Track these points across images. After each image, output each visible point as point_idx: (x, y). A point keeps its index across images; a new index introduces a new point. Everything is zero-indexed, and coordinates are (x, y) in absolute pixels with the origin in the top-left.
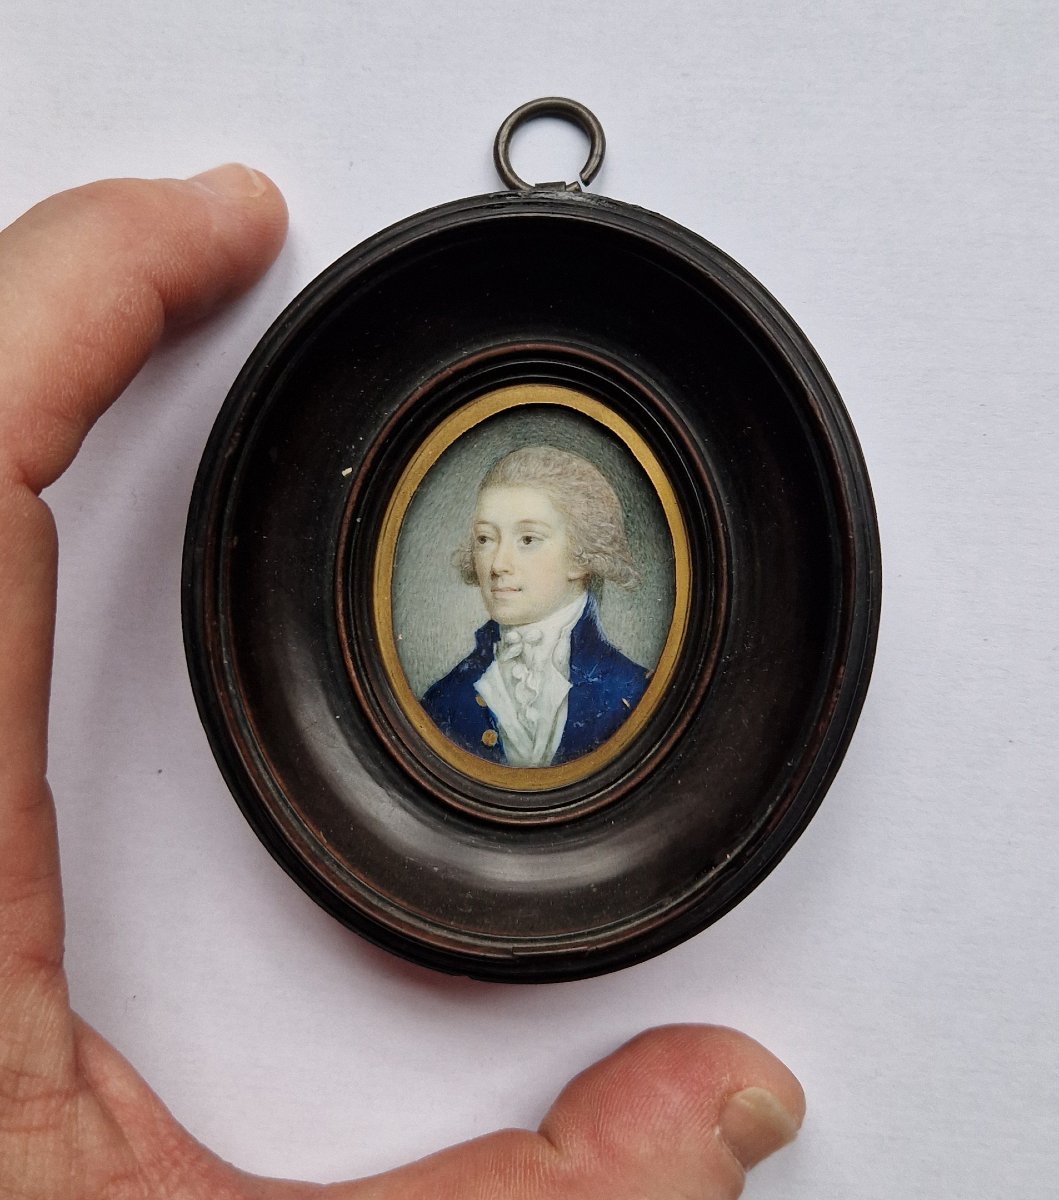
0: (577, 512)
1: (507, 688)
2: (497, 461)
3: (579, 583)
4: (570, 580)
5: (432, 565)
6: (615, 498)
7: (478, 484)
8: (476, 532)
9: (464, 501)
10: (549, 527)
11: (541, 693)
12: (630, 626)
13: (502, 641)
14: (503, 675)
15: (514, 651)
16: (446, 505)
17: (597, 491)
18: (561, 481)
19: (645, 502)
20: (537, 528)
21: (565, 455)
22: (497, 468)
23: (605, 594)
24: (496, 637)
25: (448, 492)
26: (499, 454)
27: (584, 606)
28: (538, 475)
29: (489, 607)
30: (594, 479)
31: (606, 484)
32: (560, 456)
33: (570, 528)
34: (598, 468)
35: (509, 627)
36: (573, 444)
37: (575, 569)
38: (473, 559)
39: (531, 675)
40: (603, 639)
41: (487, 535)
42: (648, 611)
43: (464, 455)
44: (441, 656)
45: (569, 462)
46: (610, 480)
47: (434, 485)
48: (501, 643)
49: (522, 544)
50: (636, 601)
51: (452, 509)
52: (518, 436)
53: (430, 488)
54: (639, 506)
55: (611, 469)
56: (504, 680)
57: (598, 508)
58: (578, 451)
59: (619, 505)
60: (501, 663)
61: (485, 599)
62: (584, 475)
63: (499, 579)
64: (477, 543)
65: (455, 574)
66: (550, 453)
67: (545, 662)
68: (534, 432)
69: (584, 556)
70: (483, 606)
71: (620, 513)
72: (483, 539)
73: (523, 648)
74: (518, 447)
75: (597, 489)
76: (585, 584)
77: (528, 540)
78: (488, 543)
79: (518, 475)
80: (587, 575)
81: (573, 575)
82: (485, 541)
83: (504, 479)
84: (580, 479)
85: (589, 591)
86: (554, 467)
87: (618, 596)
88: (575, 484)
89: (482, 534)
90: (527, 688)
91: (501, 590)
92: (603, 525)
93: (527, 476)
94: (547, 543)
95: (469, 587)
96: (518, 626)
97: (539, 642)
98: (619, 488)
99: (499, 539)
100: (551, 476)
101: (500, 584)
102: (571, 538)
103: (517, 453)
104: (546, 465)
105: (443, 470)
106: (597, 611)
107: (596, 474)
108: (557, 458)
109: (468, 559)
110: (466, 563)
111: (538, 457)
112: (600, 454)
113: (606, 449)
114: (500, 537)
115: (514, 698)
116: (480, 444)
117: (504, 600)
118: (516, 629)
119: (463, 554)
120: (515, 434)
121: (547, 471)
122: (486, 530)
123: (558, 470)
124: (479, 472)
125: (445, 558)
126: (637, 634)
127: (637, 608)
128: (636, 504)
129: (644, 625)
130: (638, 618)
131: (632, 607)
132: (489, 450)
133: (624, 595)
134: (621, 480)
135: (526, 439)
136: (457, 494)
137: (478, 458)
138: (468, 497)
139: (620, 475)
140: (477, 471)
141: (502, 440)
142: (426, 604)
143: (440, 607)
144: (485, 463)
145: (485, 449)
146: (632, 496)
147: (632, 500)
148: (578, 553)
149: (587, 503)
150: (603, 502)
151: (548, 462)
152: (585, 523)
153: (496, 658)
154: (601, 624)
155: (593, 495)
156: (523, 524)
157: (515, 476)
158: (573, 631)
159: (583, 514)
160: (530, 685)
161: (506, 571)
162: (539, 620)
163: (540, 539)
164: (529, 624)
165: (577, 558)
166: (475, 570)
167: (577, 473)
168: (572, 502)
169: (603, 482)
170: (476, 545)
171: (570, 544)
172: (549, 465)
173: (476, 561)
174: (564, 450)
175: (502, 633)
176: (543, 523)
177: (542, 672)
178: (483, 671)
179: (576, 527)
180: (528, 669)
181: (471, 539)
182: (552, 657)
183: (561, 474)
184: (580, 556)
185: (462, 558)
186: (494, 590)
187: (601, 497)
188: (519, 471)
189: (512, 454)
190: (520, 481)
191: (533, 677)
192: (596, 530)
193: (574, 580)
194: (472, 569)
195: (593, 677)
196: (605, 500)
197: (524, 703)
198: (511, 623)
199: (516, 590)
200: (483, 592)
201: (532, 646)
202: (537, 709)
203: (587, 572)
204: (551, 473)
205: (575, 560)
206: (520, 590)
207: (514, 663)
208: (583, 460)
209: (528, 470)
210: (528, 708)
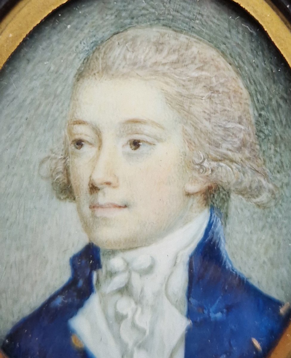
0: (197, 109)
1: (110, 326)
2: (96, 46)
3: (199, 198)
4: (188, 195)
5: (15, 174)
6: (245, 93)
7: (72, 75)
8: (70, 133)
9: (56, 96)
10: (163, 128)
11: (152, 333)
12: (262, 251)
13: (104, 269)
14: (104, 310)
15: (118, 281)
16: (32, 100)
17: (222, 84)
18: (177, 71)
19: (282, 98)
20: (147, 129)
21: (183, 38)
22: (96, 54)
23: (232, 211)
24: (97, 264)
25: (36, 83)
26: (100, 35)
27: (205, 226)
28: (149, 63)
29: (87, 227)
30: (218, 68)
31: (233, 74)
32: (176, 39)
33: (190, 130)
34: (223, 54)
35: (113, 252)
36: (192, 24)
37: (194, 180)
38: (66, 169)
39: (139, 310)
40: (229, 266)
41: (83, 137)
42: (284, 231)
43: (55, 38)
44: (27, 287)
45: (188, 47)
46: (239, 69)
47: (15, 76)
48: (103, 272)
49: (128, 149)
50: (269, 220)
51: (40, 104)
52: (124, 14)
53: (12, 81)
54: (274, 102)
55: (240, 55)
56: (107, 318)
57: (223, 105)
58: (199, 33)
59: (249, 102)
60: (103, 296)
61: (82, 218)
62: (205, 63)
63: (100, 194)
64: (72, 148)
65: (45, 186)
66: (163, 35)
67: (157, 295)
68: (144, 8)
69: (206, 164)
70: (80, 227)
71: (251, 110)
72: (79, 143)
73: (129, 279)
74: (124, 28)
75: (222, 81)
76: (206, 199)
77: (136, 144)
78: (86, 148)
79: (123, 63)
80: (210, 188)
81: (193, 188)
82: (82, 145)
83: (106, 69)
84: (201, 69)
85: (212, 208)
86: (168, 53)
87: (248, 214)
88: (195, 74)
89: (77, 137)
90: (134, 326)
91: (102, 207)
92: (230, 125)
93: (135, 64)
94: (160, 150)
95: (62, 204)
96: (124, 250)
97: (149, 270)
98: (250, 81)
99: (99, 143)
100: (164, 64)
101: (101, 199)
102: (190, 142)
103: (122, 35)
104: (158, 51)
105: (29, 56)
106: (221, 233)
107: (222, 62)
108: (173, 42)
109: (60, 167)
110: (57, 174)
111: (149, 41)
112: (226, 37)
113: (234, 32)
114: (100, 141)
115: (118, 338)
116: (74, 23)
117: (105, 219)
118: (121, 255)
119: (54, 161)
120: (119, 11)
121: (159, 58)
122: (82, 132)
123: (174, 57)
124: (74, 58)
125: (31, 167)
126: (270, 260)
127: (271, 227)
128: (270, 99)
129: (279, 248)
130: (272, 240)
131: (264, 227)
132: (86, 31)
133: (254, 213)
134: (252, 70)
135: (133, 18)
136: (47, 86)
137: (72, 41)
138: (60, 90)
139: (251, 64)
140: (71, 58)
141: (102, 18)
142: (8, 224)
143: (26, 227)
144: (81, 47)
145: (82, 30)
146: (266, 89)
147: (266, 95)
148: (198, 161)
149: (210, 98)
150: (229, 98)
151: (161, 47)
152: (207, 123)
153: (95, 289)
154: (227, 248)
155: (216, 89)
156: (130, 125)
157: (120, 64)
158: (191, 257)
159: (205, 112)
160: (137, 322)
161: (108, 184)
162: (150, 244)
163: (150, 144)
164: (136, 248)
165: (197, 167)
166: (69, 182)
167: (197, 61)
168: (191, 97)
169: (230, 72)
170: (70, 150)
171: (187, 149)
172: (162, 50)
173: (71, 171)
174: (181, 32)
175: (103, 260)
176: (155, 124)
177: (152, 306)
178: (80, 305)
179: (196, 128)
180: (136, 303)
181: (64, 143)
182: (166, 289)
183: (177, 62)
184: (201, 165)
185: (53, 167)
186: (93, 207)
187: (226, 90)
188: (125, 58)
189: (115, 36)
190: (125, 70)
191: (142, 312)
192: (221, 133)
193: (193, 194)
194: (66, 181)
195: (215, 312)
196: (232, 94)
197: (131, 344)
198: (115, 247)
199: (120, 207)
200: (79, 209)
201: (141, 276)
202: (147, 350)
203: (209, 184)
204: (164, 61)
205: (194, 169)
206: (126, 206)
207: (118, 296)
208: (205, 45)
209: (136, 57)
210: (135, 349)
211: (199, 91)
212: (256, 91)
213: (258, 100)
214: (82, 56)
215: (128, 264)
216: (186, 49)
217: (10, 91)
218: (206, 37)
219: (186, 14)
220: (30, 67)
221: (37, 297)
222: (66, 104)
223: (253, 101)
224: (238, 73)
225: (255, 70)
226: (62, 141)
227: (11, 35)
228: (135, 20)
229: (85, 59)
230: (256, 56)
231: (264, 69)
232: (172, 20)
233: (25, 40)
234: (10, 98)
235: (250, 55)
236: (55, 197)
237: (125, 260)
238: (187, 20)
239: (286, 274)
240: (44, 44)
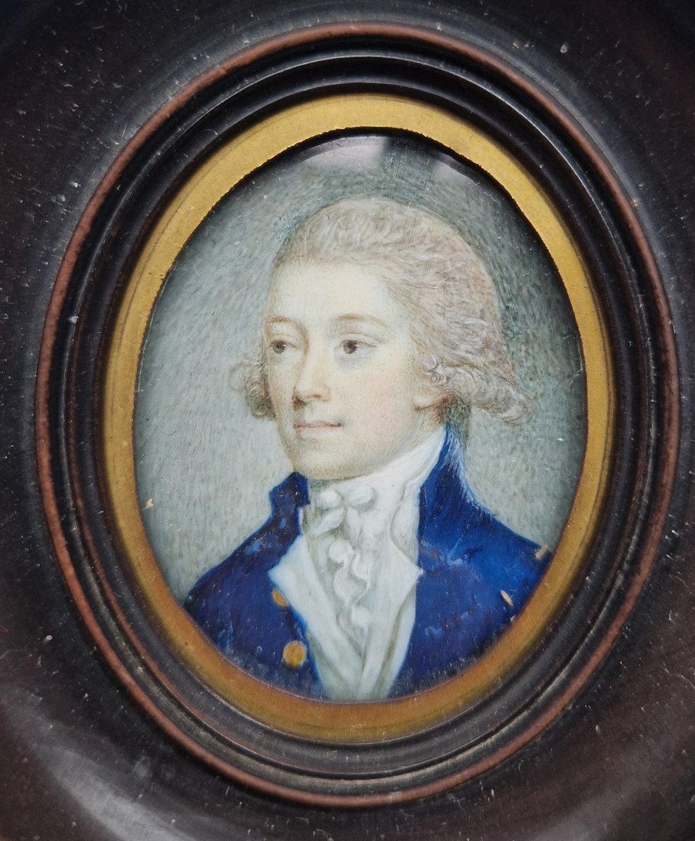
0: (427, 301)
1: (321, 578)
2: (300, 223)
3: (432, 413)
4: (418, 409)
5: (200, 386)
6: (488, 280)
7: (270, 260)
8: (269, 333)
9: (250, 286)
10: (385, 325)
11: (374, 586)
12: (512, 479)
13: (313, 504)
14: (314, 558)
15: (331, 520)
16: (220, 292)
17: (459, 269)
18: (403, 253)
19: (534, 286)
20: (365, 327)
21: (409, 211)
22: (300, 233)
23: (474, 429)
24: (303, 500)
25: (224, 271)
26: (305, 209)
27: (439, 449)
28: (367, 244)
29: (291, 452)
30: (454, 249)
31: (473, 256)
32: (400, 213)
33: (420, 328)
34: (460, 232)
35: (324, 484)
36: (420, 194)
37: (426, 391)
38: (264, 378)
39: (358, 557)
40: (470, 499)
41: (285, 338)
42: (540, 454)
43: (248, 213)
44: (216, 530)
45: (415, 223)
46: (480, 250)
47: (199, 260)
48: (310, 509)
49: (342, 352)
50: (520, 440)
51: (229, 297)
52: (334, 182)
54: (524, 291)
55: (481, 233)
56: (317, 567)
57: (461, 295)
58: (428, 204)
59: (494, 292)
60: (312, 539)
61: (285, 440)
62: (438, 243)
63: (307, 409)
64: (271, 352)
65: (237, 400)
66: (384, 208)
67: (380, 537)
69: (440, 371)
70: (282, 451)
71: (496, 303)
72: (280, 346)
73: (345, 517)
75: (459, 265)
76: (440, 415)
77: (351, 346)
78: (288, 352)
79: (335, 244)
80: (445, 400)
81: (423, 400)
82: (283, 348)
83: (313, 251)
84: (432, 250)
85: (448, 426)
86: (391, 231)
87: (493, 433)
88: (425, 257)
89: (277, 338)
90: (352, 577)
91: (309, 426)
92: (469, 321)
93: (349, 245)
94: (381, 351)
95: (259, 422)
96: (337, 481)
97: (369, 506)
98: (494, 265)
99: (305, 345)
100: (386, 245)
101: (309, 416)
102: (419, 343)
103: (332, 209)
104: (379, 228)
105: (215, 236)
106: (460, 459)
107: (458, 241)
108: (397, 217)
109: (256, 377)
110: (253, 385)
111: (366, 216)
112: (464, 210)
113: (473, 203)
114: (307, 343)
115: (331, 593)
116: (272, 194)
117: (314, 441)
118: (334, 486)
119: (248, 369)
121: (380, 237)
122: (284, 331)
123: (398, 236)
124: (273, 239)
125: (220, 376)
126: (523, 490)
127: (522, 451)
128: (520, 288)
129: (533, 476)
130: (524, 466)
131: (514, 449)
132: (287, 204)
133: (502, 431)
134: (496, 250)
135: (346, 187)
136: (237, 274)
137: (269, 217)
138: (254, 278)
139: (495, 244)
140: (268, 238)
141: (308, 188)
142: (191, 449)
143: (214, 453)
144: (280, 224)
145: (281, 203)
146: (514, 275)
147: (515, 283)
148: (429, 367)
149: (444, 287)
150: (469, 287)
151: (381, 223)
152: (440, 319)
153: (302, 531)
154: (467, 476)
155: (452, 275)
156: (343, 322)
157: (330, 246)
158: (422, 488)
159: (438, 305)
160: (356, 573)
161: (318, 396)
162: (370, 472)
163: (369, 346)
164: (353, 477)
165: (429, 374)
166: (267, 394)
167: (427, 241)
168: (420, 285)
169: (469, 254)
170: (268, 355)
171: (417, 352)
172: (382, 228)
173: (269, 380)
174: (407, 204)
175: (311, 493)
176: (374, 320)
177: (374, 552)
178: (283, 552)
179: (427, 326)
180: (354, 548)
181: (261, 345)
182: (391, 529)
183: (402, 242)
184: (433, 371)
185: (247, 376)
186: (298, 426)
187: (465, 277)
188: (336, 238)
189: (324, 210)
190: (337, 253)
191: (361, 560)
192: (459, 331)
193: (424, 408)
194: (263, 394)
195: (454, 559)
196: (472, 282)
197: (347, 600)
198: (326, 478)
199: (332, 426)
200: (280, 429)
201: (359, 513)
202: (369, 609)
203: (445, 395)
204: (385, 241)
205: (425, 377)
206: (339, 425)
207: (331, 539)
208: (436, 220)
209: (350, 236)
210: (354, 608)
211: (430, 278)
212: (502, 278)
213: (504, 290)
214: (283, 235)
215: (343, 498)
216: (414, 226)
217: (192, 280)
218: (439, 209)
219: (413, 180)
220: (216, 251)
221: (228, 540)
222: (263, 296)
223: (498, 289)
224: (478, 255)
225: (500, 251)
226: (257, 344)
227: (192, 208)
228: (348, 189)
229: (286, 240)
230: (500, 233)
231: (512, 249)
232: (395, 189)
233: (210, 215)
234: (191, 290)
235: (493, 232)
236: (250, 416)
237: (339, 494)
238: (414, 188)
239: (542, 509)
240: (234, 221)
